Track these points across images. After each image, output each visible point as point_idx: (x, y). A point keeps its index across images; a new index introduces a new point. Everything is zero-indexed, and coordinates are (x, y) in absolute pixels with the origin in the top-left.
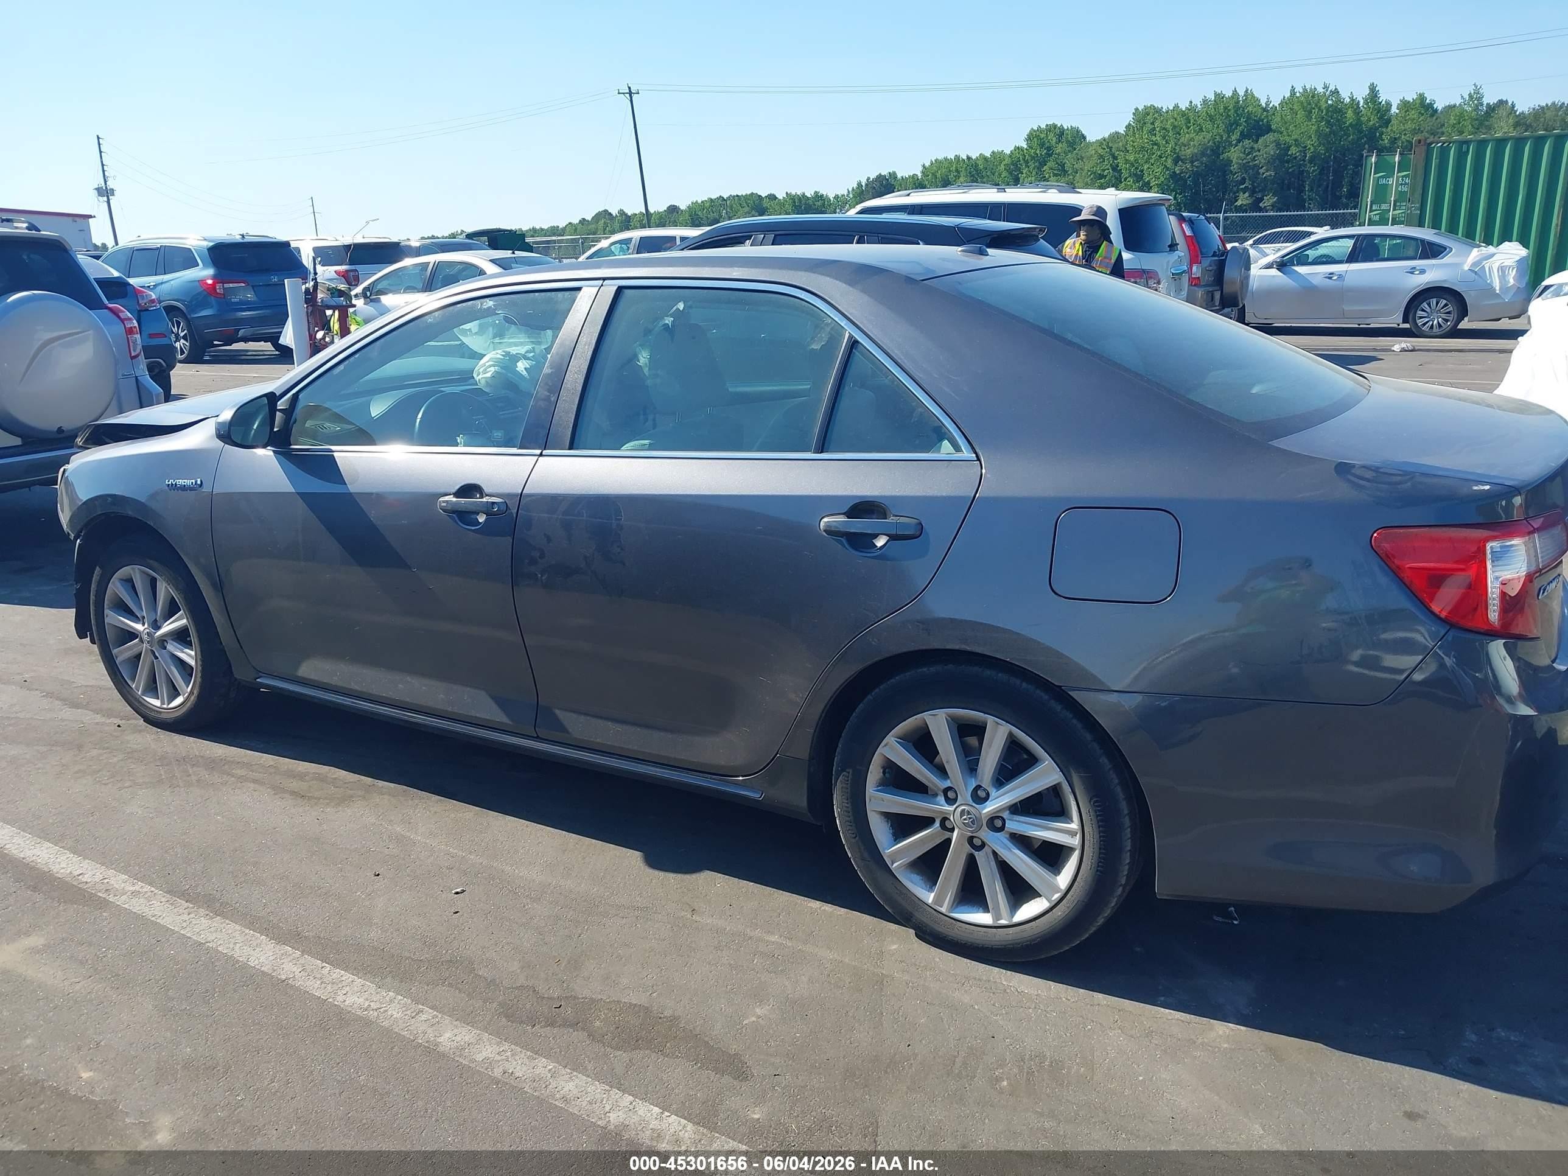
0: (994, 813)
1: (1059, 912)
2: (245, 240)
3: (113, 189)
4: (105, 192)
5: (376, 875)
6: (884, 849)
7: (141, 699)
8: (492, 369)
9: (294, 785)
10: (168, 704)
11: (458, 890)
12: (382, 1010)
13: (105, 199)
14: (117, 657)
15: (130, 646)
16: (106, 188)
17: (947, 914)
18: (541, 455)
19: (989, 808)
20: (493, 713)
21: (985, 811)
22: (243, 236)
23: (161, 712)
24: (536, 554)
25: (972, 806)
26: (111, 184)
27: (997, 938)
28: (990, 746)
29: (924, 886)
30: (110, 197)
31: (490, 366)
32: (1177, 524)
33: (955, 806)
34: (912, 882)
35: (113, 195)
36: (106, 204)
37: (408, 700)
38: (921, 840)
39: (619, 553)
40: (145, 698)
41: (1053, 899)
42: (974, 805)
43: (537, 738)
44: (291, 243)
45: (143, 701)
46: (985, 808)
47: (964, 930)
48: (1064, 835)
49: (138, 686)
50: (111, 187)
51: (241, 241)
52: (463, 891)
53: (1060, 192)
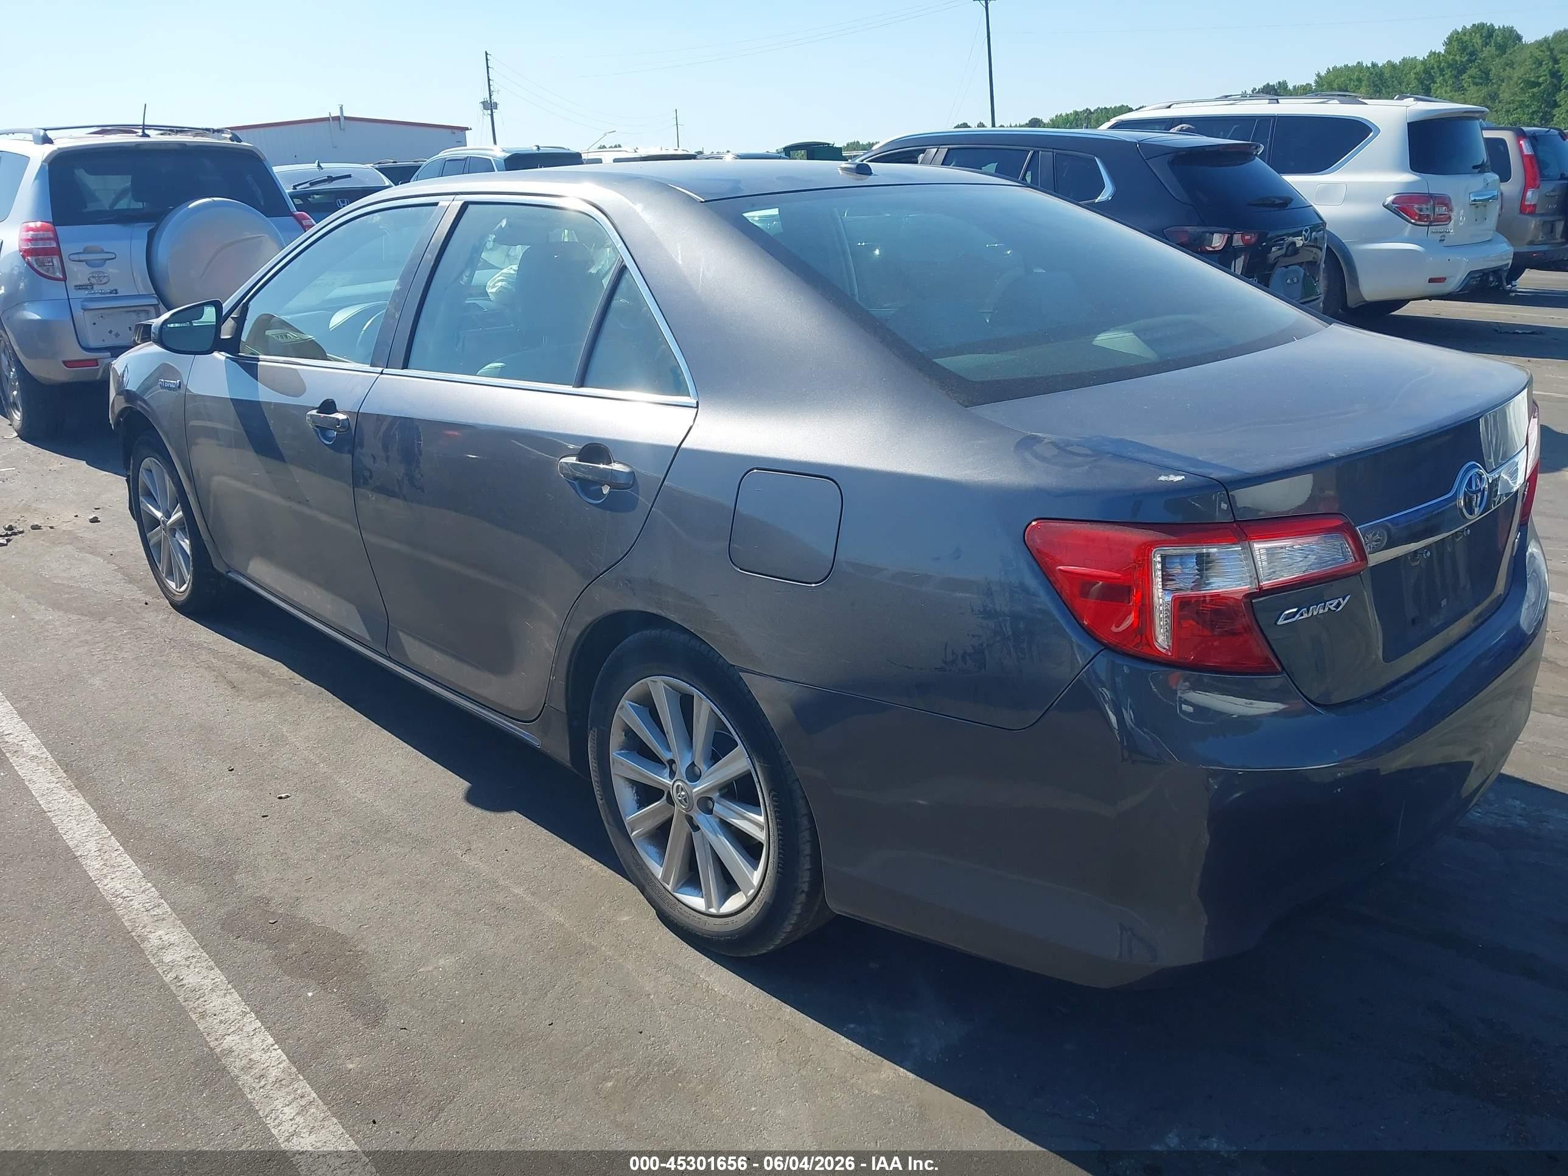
0: (702, 793)
1: (753, 910)
2: (540, 151)
3: (496, 103)
4: (490, 106)
5: (229, 770)
6: (626, 815)
7: (164, 581)
8: (500, 284)
9: (236, 675)
10: (180, 588)
11: (283, 795)
12: (128, 899)
13: (489, 112)
14: (150, 541)
15: (156, 532)
16: (491, 101)
17: (672, 893)
18: (382, 373)
19: (699, 788)
20: (358, 628)
21: (695, 790)
22: (539, 148)
23: (175, 595)
24: (367, 474)
25: (685, 782)
26: (495, 99)
27: (707, 927)
28: (698, 722)
29: (658, 860)
30: (494, 110)
31: (499, 281)
32: (839, 491)
33: (673, 781)
34: (647, 854)
35: (497, 109)
36: (489, 117)
37: (309, 606)
38: (653, 811)
39: (419, 479)
40: (168, 581)
41: (749, 895)
42: (687, 781)
43: (389, 658)
44: (583, 155)
45: (165, 583)
46: (695, 787)
47: (683, 912)
48: (755, 826)
49: (162, 567)
50: (495, 101)
51: (537, 152)
52: (288, 797)
53: (1342, 102)
